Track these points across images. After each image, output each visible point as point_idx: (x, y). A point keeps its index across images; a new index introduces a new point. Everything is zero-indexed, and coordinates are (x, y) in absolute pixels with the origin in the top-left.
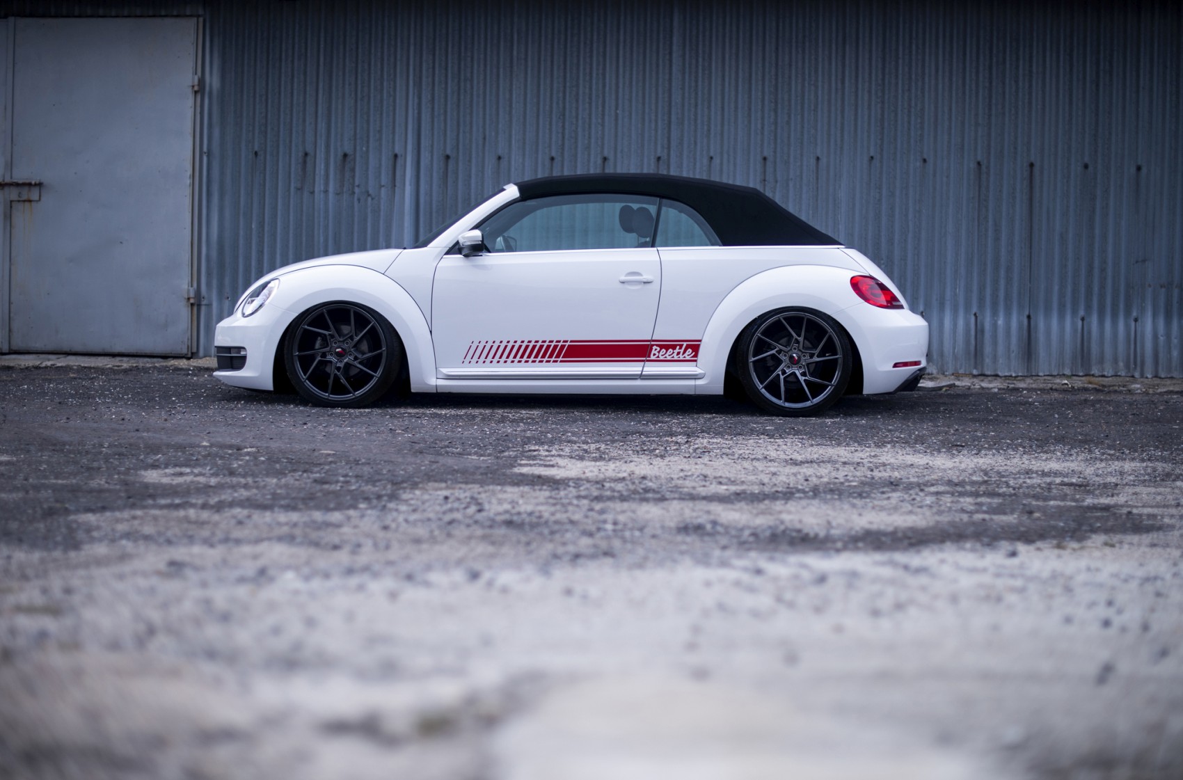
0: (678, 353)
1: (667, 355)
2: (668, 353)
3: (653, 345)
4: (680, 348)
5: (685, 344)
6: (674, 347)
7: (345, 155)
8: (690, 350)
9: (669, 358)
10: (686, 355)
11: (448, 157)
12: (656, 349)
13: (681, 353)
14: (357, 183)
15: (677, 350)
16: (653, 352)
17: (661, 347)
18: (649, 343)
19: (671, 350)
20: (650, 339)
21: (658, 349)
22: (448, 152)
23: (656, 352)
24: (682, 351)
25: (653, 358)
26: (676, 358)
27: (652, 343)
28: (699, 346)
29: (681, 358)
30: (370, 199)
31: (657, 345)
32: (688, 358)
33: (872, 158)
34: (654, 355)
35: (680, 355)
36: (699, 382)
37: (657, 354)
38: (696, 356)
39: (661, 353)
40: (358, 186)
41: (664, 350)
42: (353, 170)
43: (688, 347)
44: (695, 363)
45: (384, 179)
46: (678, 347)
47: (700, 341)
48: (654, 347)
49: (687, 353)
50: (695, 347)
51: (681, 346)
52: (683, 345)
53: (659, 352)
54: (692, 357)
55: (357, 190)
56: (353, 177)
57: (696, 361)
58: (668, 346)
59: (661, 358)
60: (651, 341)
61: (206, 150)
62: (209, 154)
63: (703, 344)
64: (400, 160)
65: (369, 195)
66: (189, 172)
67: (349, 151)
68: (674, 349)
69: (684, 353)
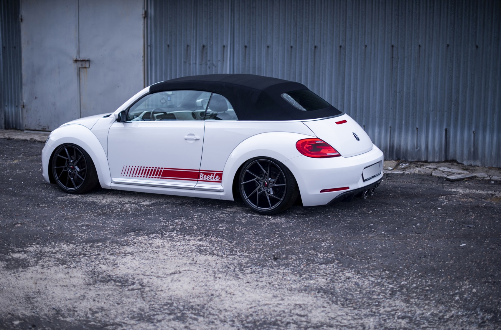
0: (212, 178)
1: (207, 178)
2: (208, 177)
3: (201, 173)
4: (213, 175)
5: (215, 173)
6: (210, 174)
7: (204, 46)
8: (217, 177)
9: (208, 180)
10: (216, 179)
11: (246, 47)
12: (202, 175)
13: (214, 178)
14: (208, 60)
15: (212, 176)
16: (201, 176)
17: (204, 174)
18: (199, 171)
19: (209, 176)
21: (203, 175)
22: (246, 44)
23: (202, 176)
25: (201, 179)
26: (211, 180)
27: (200, 171)
28: (222, 174)
29: (214, 180)
30: (214, 67)
31: (202, 173)
32: (217, 180)
33: (448, 45)
34: (201, 178)
35: (213, 179)
36: (222, 194)
37: (203, 177)
38: (221, 179)
39: (204, 177)
40: (209, 61)
41: (205, 175)
42: (207, 53)
43: (217, 174)
45: (219, 58)
46: (212, 174)
47: (222, 172)
48: (201, 174)
50: (220, 175)
51: (213, 174)
52: (214, 173)
53: (203, 176)
54: (219, 180)
55: (208, 63)
56: (207, 56)
57: (221, 182)
58: (208, 173)
59: (205, 179)
60: (200, 170)
61: (149, 44)
62: (151, 46)
63: (224, 173)
64: (225, 49)
65: (214, 65)
66: (142, 54)
67: (205, 44)
68: (210, 175)
69: (215, 177)
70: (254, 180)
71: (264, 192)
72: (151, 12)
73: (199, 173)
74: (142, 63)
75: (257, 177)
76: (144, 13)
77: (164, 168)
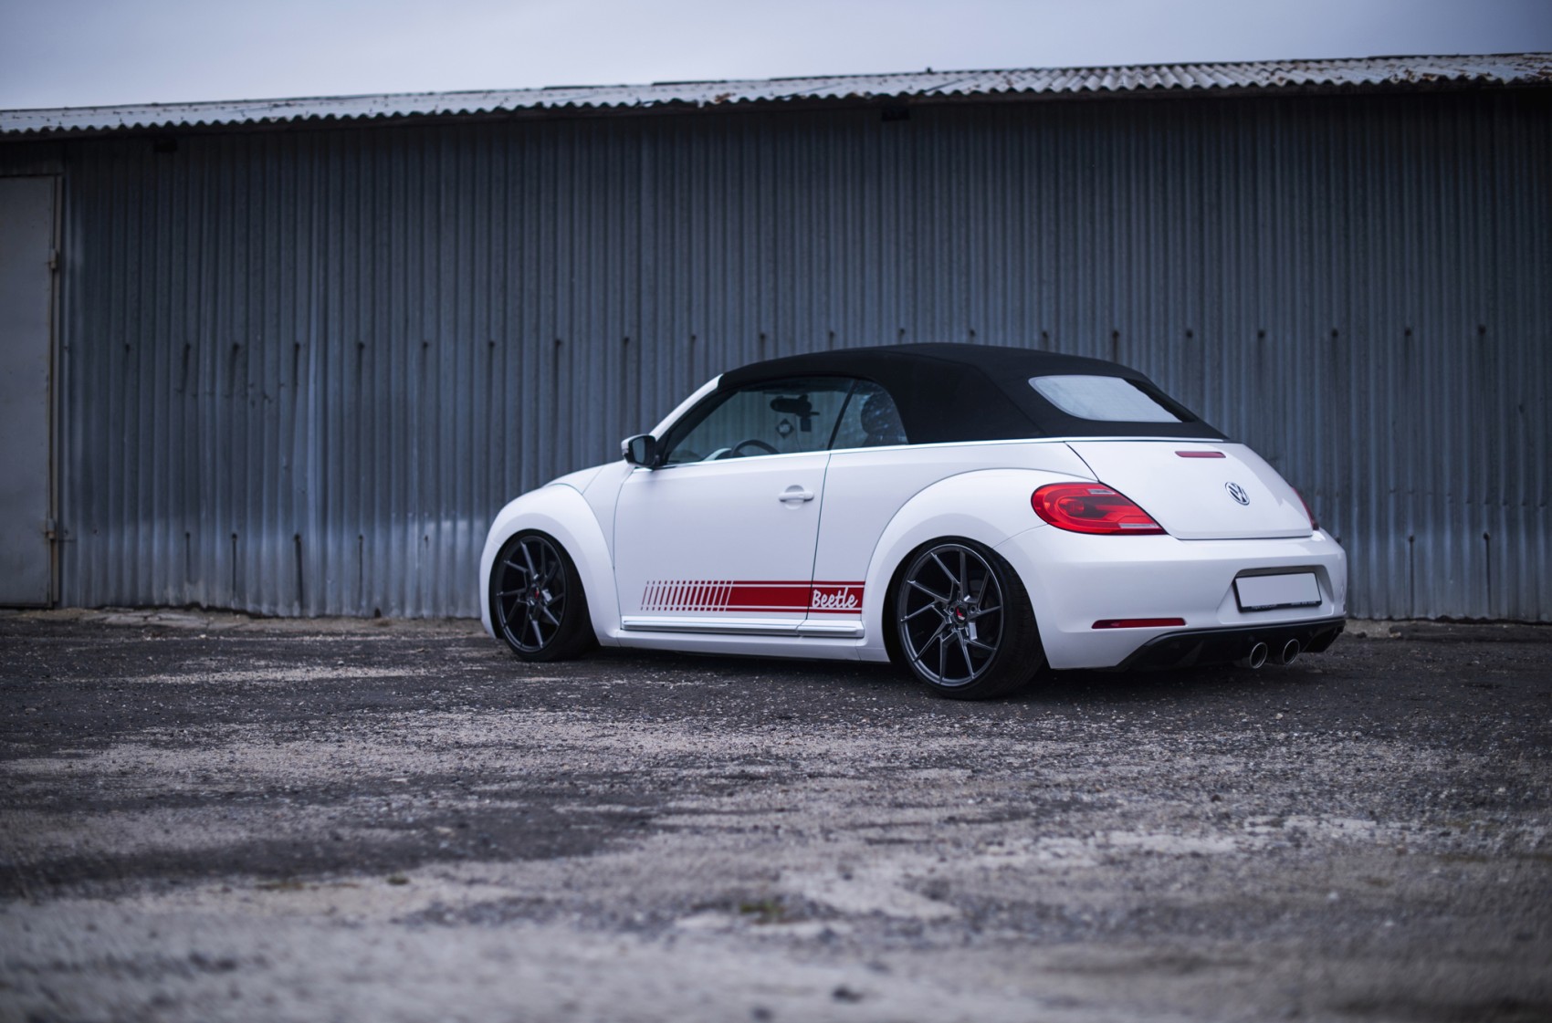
0: (841, 601)
1: (828, 603)
2: (830, 601)
4: (842, 594)
5: (847, 587)
6: (835, 592)
7: (236, 347)
8: (852, 597)
9: (831, 608)
10: (848, 603)
12: (817, 595)
13: (844, 601)
14: (250, 381)
15: (839, 597)
16: (815, 598)
17: (823, 591)
18: (809, 586)
19: (832, 596)
20: (810, 580)
21: (820, 594)
23: (817, 599)
24: (844, 597)
25: (815, 607)
26: (838, 607)
27: (814, 586)
28: (863, 590)
29: (844, 609)
30: (266, 401)
31: (819, 589)
32: (851, 608)
34: (816, 602)
35: (843, 604)
37: (819, 602)
38: (860, 605)
39: (823, 601)
40: (252, 385)
41: (825, 596)
42: (246, 365)
43: (851, 592)
44: (858, 615)
45: (285, 376)
46: (840, 592)
47: (863, 583)
48: (816, 592)
49: (850, 601)
50: (858, 592)
51: (843, 590)
53: (820, 599)
54: (855, 606)
55: (250, 391)
56: (246, 375)
57: (860, 612)
58: (830, 590)
59: (824, 607)
60: (812, 582)
61: (66, 343)
62: (71, 351)
63: (866, 587)
64: (302, 353)
65: (265, 397)
66: (47, 372)
67: (240, 340)
68: (836, 595)
69: (847, 600)
70: (932, 606)
71: (956, 634)
72: (76, 256)
73: (813, 589)
74: (45, 397)
75: (938, 598)
76: (53, 258)
77: (735, 583)
